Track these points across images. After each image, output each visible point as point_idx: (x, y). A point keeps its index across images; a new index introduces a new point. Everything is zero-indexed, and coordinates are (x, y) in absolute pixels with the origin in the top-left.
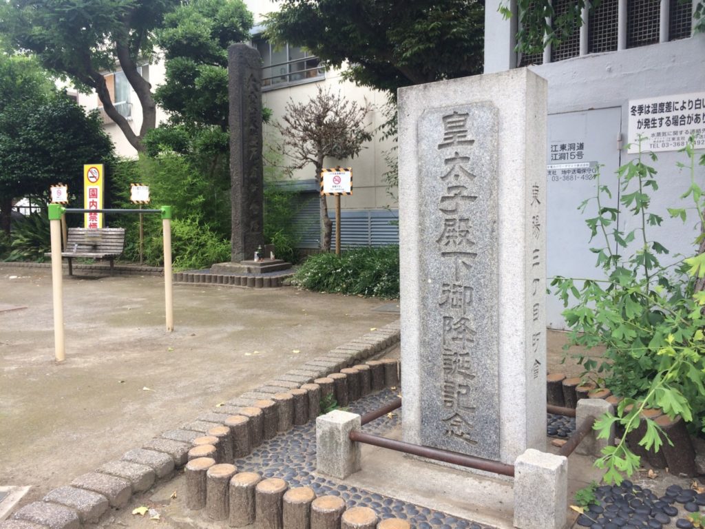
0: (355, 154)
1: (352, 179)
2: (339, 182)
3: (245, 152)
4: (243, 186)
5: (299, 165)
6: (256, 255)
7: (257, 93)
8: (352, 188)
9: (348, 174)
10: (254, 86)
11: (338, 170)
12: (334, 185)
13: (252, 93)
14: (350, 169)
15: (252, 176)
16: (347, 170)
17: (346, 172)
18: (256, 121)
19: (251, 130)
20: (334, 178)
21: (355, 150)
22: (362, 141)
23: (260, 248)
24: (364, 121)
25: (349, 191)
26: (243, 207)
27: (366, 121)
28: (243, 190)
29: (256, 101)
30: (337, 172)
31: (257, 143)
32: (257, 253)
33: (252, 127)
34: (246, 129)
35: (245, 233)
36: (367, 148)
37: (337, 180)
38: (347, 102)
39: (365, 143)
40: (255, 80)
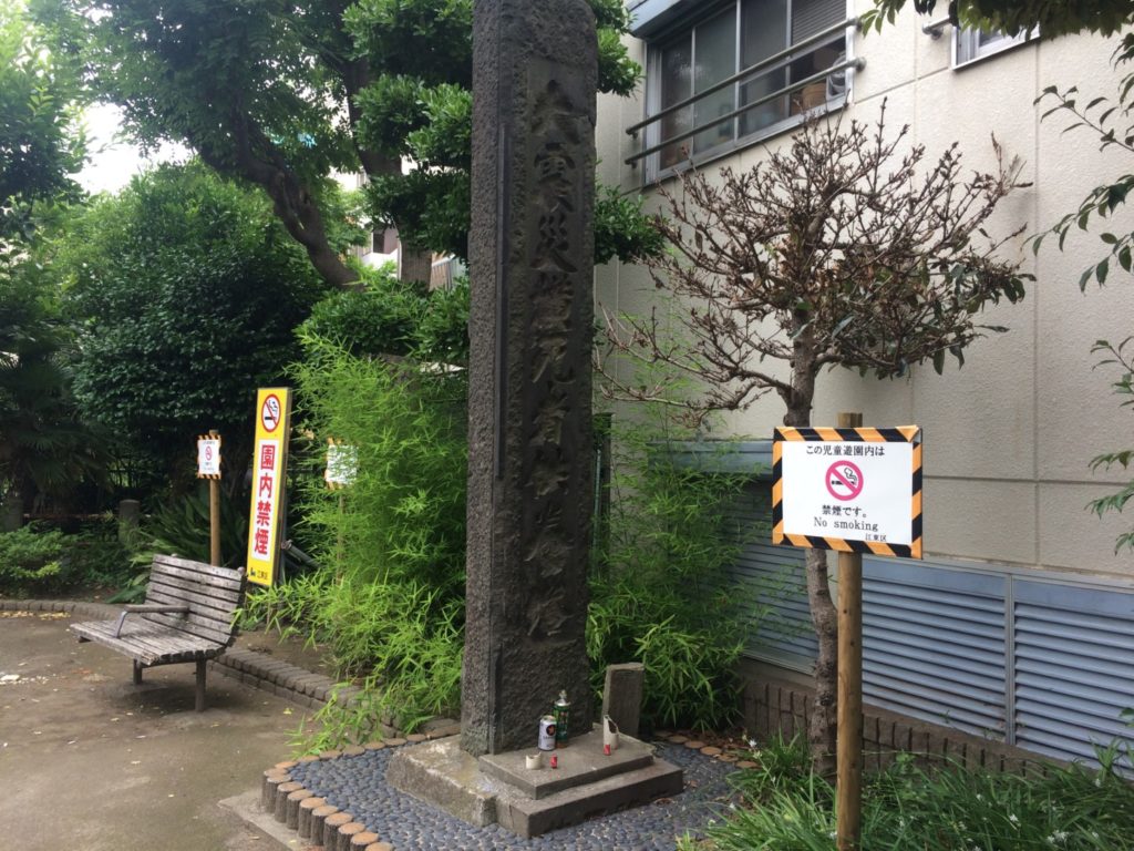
0: (950, 359)
1: (918, 480)
2: (856, 492)
3: (514, 353)
4: (500, 478)
5: (728, 398)
6: (543, 733)
7: (573, 150)
8: (917, 527)
9: (902, 458)
10: (563, 123)
11: (848, 434)
12: (834, 502)
13: (552, 146)
14: (910, 430)
15: (540, 440)
16: (893, 436)
17: (892, 448)
18: (564, 246)
19: (543, 276)
20: (832, 470)
21: (952, 336)
22: (981, 299)
23: (562, 704)
24: (986, 224)
25: (903, 536)
26: (496, 555)
27: (997, 224)
28: (499, 489)
29: (568, 174)
30: (844, 444)
31: (567, 323)
32: (547, 722)
33: (547, 266)
34: (518, 271)
35: (500, 651)
36: (1000, 329)
37: (847, 482)
38: (918, 154)
39: (995, 310)
40: (566, 103)
